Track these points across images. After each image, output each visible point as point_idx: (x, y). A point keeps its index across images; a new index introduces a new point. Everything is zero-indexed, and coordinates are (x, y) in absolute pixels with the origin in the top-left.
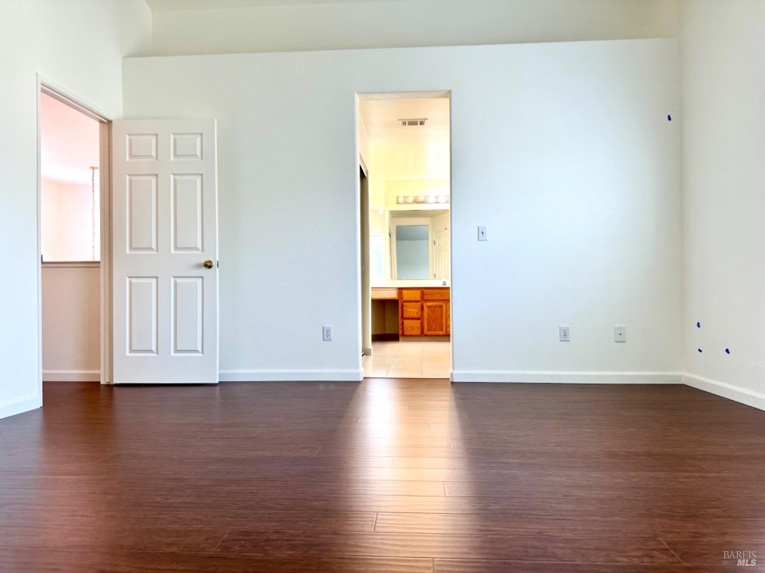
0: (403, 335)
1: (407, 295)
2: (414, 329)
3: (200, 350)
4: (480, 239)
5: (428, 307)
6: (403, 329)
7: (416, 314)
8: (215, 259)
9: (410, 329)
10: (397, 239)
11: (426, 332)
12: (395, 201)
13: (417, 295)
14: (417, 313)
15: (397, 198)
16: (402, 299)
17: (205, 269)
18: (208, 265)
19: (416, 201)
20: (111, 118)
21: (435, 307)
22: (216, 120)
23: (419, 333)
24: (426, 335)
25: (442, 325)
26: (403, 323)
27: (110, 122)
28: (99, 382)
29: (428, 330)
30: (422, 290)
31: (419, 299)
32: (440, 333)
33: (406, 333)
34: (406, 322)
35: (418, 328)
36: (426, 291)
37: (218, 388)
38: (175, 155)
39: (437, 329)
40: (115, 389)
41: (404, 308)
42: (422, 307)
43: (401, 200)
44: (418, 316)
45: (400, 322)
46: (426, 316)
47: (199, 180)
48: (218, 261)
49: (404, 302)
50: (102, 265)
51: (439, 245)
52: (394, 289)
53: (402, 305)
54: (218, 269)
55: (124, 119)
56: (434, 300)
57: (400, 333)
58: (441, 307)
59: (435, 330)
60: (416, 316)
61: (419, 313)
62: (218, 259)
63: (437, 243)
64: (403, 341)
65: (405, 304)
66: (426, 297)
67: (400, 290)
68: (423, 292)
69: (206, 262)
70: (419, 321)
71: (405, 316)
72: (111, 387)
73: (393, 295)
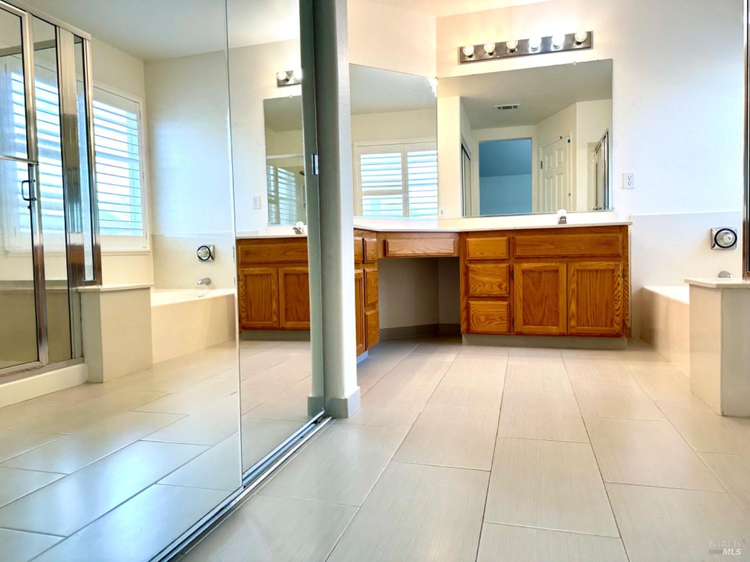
0: (468, 331)
1: (475, 247)
2: (494, 319)
5: (524, 272)
6: (468, 319)
7: (496, 288)
9: (483, 318)
10: (483, 174)
11: (519, 326)
12: (455, 56)
13: (499, 248)
14: (500, 286)
15: (461, 49)
16: (465, 257)
19: (501, 52)
21: (540, 272)
23: (504, 328)
24: (520, 334)
25: (557, 312)
26: (468, 308)
29: (525, 323)
30: (511, 235)
31: (505, 256)
32: (554, 329)
33: (473, 328)
34: (473, 303)
35: (501, 318)
36: (518, 237)
39: (545, 320)
41: (471, 275)
42: (511, 274)
43: (469, 51)
44: (503, 293)
45: (463, 306)
46: (519, 292)
49: (470, 261)
51: (549, 167)
52: (448, 235)
53: (467, 268)
56: (538, 258)
57: (463, 327)
58: (557, 271)
59: (541, 324)
60: (496, 291)
61: (504, 286)
63: (546, 165)
64: (471, 343)
65: (472, 266)
66: (519, 253)
67: (463, 236)
68: (513, 238)
70: (505, 303)
71: (471, 292)
73: (446, 248)
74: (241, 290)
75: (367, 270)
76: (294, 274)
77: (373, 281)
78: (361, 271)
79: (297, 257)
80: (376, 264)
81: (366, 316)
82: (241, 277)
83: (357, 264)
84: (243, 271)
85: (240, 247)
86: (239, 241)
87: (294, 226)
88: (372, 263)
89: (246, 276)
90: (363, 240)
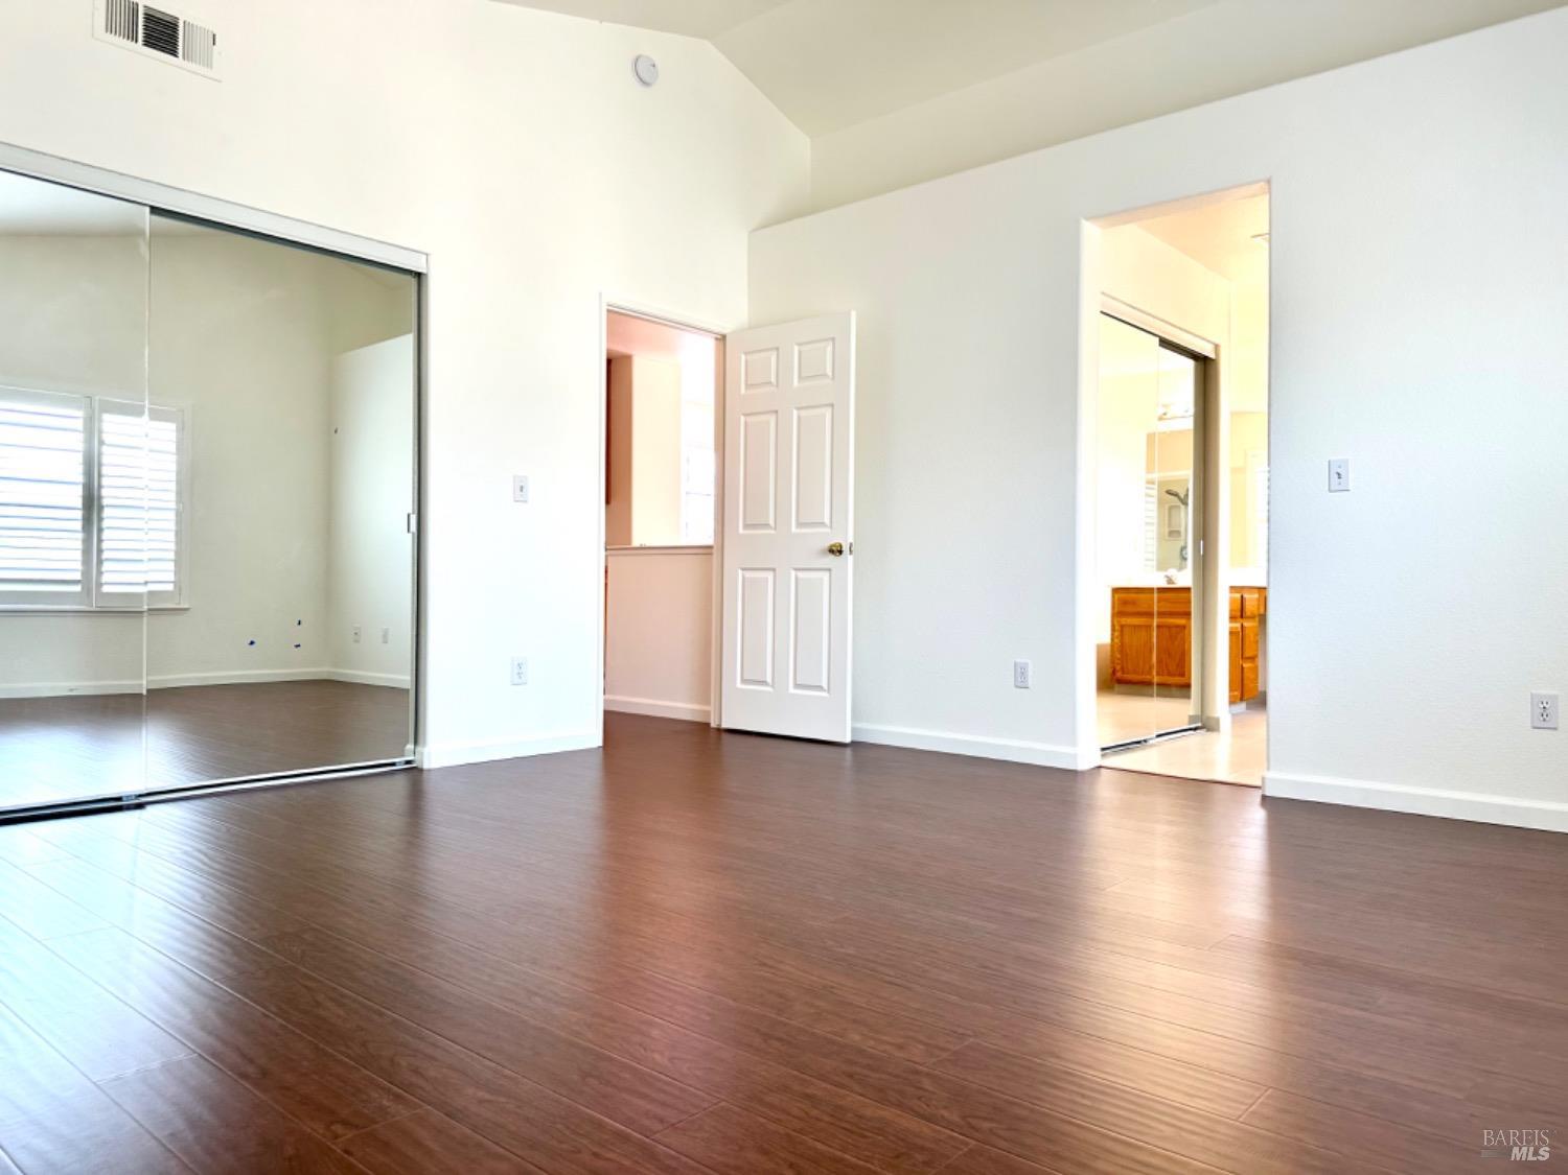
3: (825, 686)
4: (1332, 488)
8: (847, 538)
17: (832, 556)
18: (836, 551)
20: (724, 332)
22: (854, 314)
27: (724, 337)
28: (708, 724)
37: (848, 752)
38: (800, 377)
40: (726, 737)
47: (828, 412)
48: (851, 545)
50: (714, 551)
54: (850, 558)
55: (750, 327)
62: (851, 540)
69: (834, 545)
72: (720, 730)
74: (1116, 640)
75: (1245, 624)
76: (1166, 626)
77: (1252, 635)
78: (1238, 625)
79: (1180, 608)
80: (1257, 619)
81: (1242, 668)
82: (1117, 628)
83: (1232, 618)
84: (1118, 622)
85: (1116, 596)
86: (1116, 591)
87: (1165, 573)
88: (1252, 617)
89: (1122, 627)
90: (1242, 597)
